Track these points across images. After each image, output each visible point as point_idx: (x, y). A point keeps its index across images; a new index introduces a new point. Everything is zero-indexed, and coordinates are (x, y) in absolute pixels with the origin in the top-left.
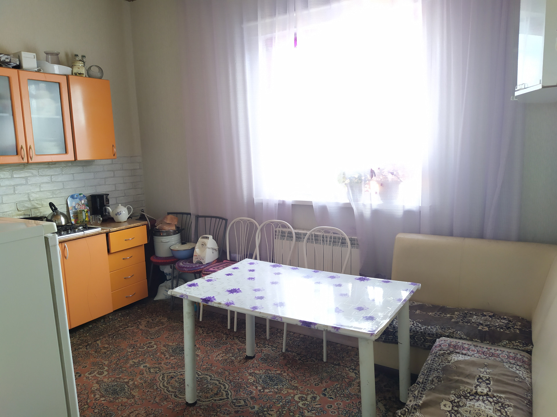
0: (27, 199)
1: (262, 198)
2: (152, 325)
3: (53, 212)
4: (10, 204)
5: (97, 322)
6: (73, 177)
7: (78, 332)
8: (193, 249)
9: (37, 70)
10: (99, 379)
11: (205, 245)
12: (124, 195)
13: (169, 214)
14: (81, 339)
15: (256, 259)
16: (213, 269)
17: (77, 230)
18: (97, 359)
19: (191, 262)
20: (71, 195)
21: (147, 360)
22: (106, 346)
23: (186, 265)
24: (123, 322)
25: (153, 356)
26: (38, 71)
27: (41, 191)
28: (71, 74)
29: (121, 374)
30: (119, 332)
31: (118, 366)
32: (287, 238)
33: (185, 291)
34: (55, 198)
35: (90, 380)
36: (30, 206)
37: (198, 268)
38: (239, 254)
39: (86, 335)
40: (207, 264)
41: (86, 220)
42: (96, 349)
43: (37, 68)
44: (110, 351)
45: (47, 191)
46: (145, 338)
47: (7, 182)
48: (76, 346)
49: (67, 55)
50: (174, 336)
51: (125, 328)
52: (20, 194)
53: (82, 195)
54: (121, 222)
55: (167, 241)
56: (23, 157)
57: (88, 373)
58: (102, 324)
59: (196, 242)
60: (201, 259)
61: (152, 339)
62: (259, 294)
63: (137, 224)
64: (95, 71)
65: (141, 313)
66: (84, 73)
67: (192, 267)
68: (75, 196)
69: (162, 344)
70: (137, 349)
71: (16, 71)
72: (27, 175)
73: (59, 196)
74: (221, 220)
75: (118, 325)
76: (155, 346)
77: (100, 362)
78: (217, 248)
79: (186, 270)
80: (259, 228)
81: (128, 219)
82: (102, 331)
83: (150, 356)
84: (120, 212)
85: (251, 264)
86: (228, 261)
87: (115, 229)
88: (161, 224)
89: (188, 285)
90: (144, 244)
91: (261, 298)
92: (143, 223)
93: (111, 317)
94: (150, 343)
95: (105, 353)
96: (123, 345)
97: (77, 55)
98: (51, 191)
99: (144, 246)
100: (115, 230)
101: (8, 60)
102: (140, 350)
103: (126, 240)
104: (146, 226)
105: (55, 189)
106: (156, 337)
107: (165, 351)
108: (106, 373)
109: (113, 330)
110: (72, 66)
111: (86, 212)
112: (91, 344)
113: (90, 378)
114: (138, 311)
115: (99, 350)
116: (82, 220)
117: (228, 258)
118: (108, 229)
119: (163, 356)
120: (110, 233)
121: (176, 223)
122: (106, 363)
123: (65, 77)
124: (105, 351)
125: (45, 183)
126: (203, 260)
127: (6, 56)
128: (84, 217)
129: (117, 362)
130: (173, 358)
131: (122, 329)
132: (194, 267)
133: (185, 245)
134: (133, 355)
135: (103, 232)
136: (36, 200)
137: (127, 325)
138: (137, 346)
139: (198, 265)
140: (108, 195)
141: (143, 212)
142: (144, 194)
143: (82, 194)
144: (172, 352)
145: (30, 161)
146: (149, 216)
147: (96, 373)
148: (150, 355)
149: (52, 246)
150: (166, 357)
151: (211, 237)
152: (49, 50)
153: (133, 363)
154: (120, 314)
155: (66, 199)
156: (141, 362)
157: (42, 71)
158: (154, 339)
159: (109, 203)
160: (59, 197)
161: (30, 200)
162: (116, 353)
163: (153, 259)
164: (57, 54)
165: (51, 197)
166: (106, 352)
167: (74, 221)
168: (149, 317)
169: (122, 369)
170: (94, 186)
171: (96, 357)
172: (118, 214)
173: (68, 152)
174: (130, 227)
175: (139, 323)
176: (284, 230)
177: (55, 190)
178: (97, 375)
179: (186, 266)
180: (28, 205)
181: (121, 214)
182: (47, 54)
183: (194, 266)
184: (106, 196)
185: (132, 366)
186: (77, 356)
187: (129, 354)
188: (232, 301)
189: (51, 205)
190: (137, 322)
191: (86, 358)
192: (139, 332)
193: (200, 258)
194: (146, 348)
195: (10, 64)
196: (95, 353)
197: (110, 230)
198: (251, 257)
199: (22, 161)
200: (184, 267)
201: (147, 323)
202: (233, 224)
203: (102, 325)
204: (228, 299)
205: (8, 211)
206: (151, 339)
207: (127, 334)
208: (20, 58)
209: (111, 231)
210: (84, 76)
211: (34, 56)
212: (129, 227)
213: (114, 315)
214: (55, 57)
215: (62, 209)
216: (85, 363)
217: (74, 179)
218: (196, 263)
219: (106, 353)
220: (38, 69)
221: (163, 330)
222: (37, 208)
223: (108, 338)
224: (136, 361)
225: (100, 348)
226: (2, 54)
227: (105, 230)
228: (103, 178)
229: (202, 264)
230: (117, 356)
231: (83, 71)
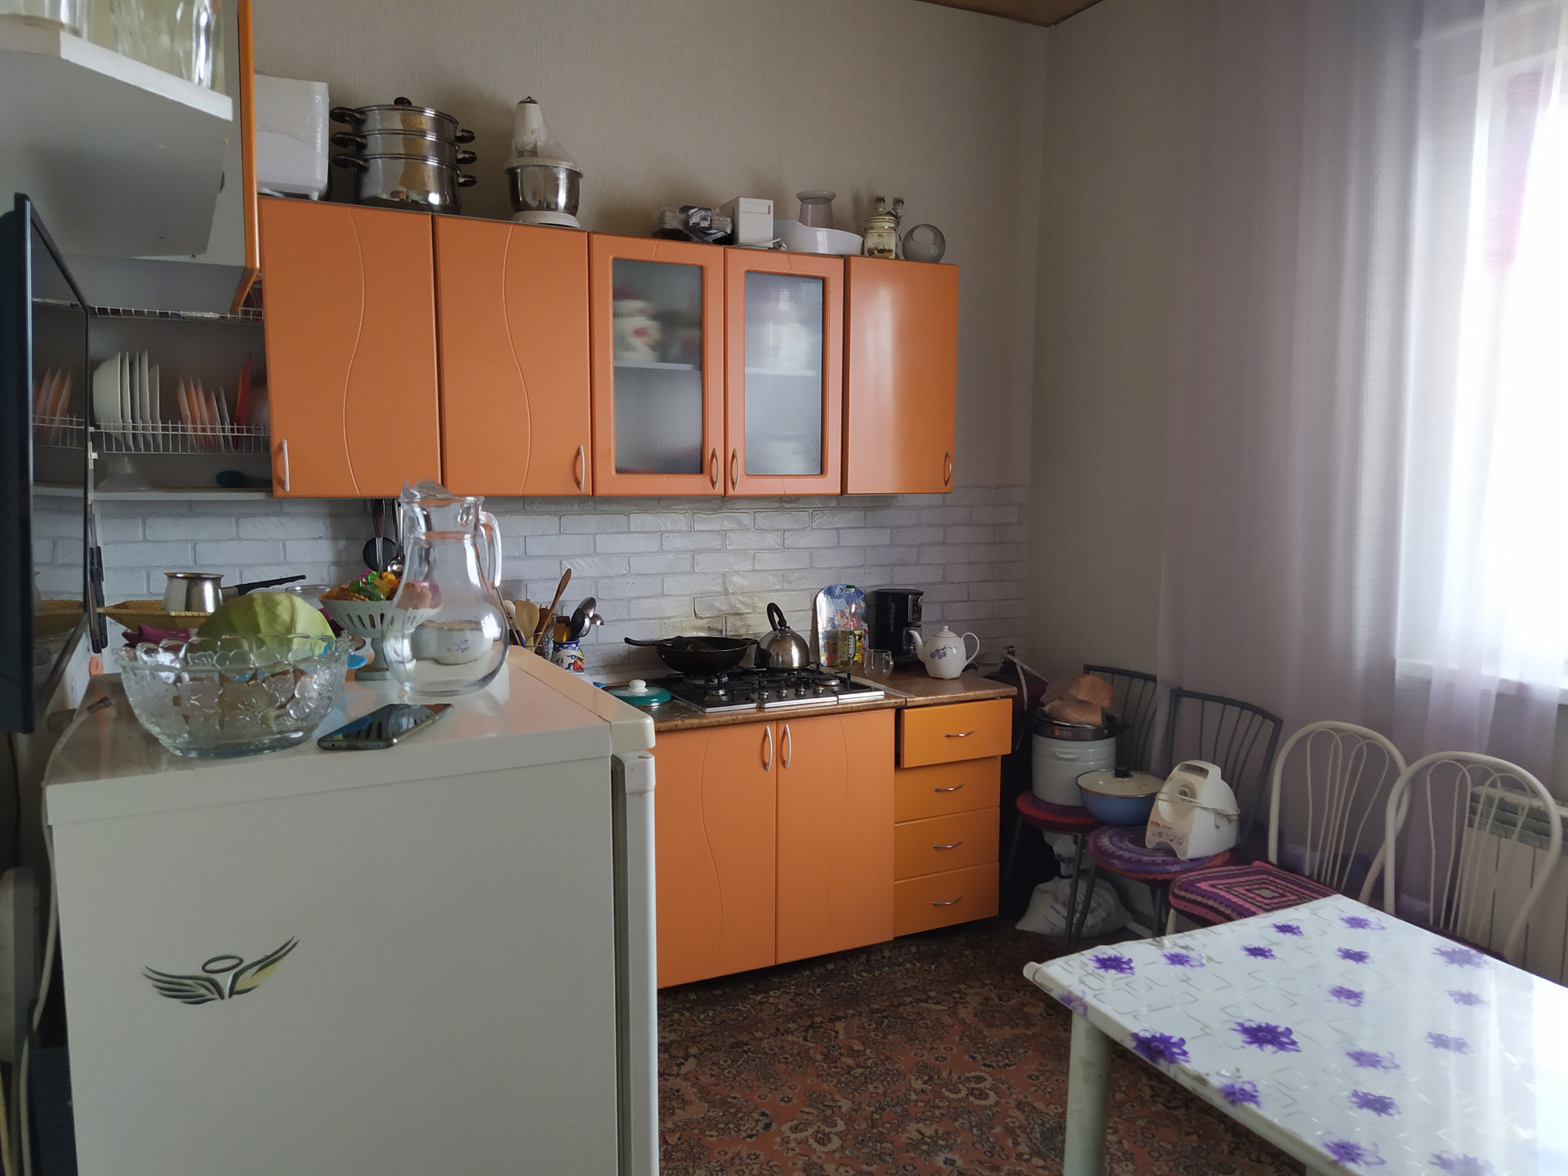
0: (719, 588)
1: (1425, 662)
2: (997, 1015)
3: (775, 628)
4: (681, 598)
5: (849, 959)
6: (839, 537)
7: (796, 975)
8: (1151, 799)
9: (772, 246)
10: (814, 1158)
11: (1193, 795)
12: (965, 599)
13: (1088, 669)
14: (798, 999)
15: (1376, 901)
16: (1211, 886)
17: (822, 688)
18: (825, 1085)
19: (1140, 841)
20: (826, 586)
21: (959, 1141)
22: (857, 1046)
23: (1120, 848)
24: (917, 980)
25: (979, 1132)
26: (774, 248)
27: (754, 570)
28: (859, 253)
29: (875, 1163)
30: (901, 1009)
31: (875, 1131)
32: (1520, 832)
33: (1082, 982)
34: (787, 590)
35: (791, 1153)
36: (724, 608)
37: (1161, 868)
38: (1314, 848)
39: (815, 991)
40: (1191, 860)
41: (856, 659)
42: (827, 1048)
43: (774, 239)
44: (863, 1067)
45: (769, 570)
46: (967, 1057)
47: (677, 542)
48: (781, 1020)
49: (857, 201)
50: (1057, 1080)
51: (918, 1001)
52: (706, 574)
53: (853, 590)
54: (942, 679)
55: (1072, 756)
56: (715, 479)
57: (790, 1124)
58: (859, 968)
59: (1164, 775)
60: (1171, 840)
61: (989, 1066)
62: (1373, 1082)
63: (987, 692)
64: (924, 241)
65: (972, 964)
66: (893, 247)
67: (1140, 862)
68: (838, 591)
69: (1014, 1096)
70: (937, 1088)
71: (720, 249)
72: (727, 525)
73: (798, 588)
74: (1258, 718)
75: (903, 986)
76: (993, 1098)
77: (829, 1097)
78: (1235, 813)
79: (1118, 866)
80: (1406, 772)
81: (963, 671)
82: (857, 993)
83: (971, 1128)
84: (942, 649)
85: (1356, 923)
86: (1271, 867)
87: (921, 699)
88: (1061, 699)
89: (1098, 960)
90: (1002, 756)
91: (1380, 1105)
92: (1004, 692)
93: (887, 953)
94: (980, 1079)
95: (850, 1069)
96: (903, 1058)
97: (881, 200)
98: (780, 572)
99: (999, 760)
100: (920, 703)
101: (705, 224)
102: (947, 1093)
103: (948, 736)
104: (1011, 700)
105: (789, 568)
106: (1001, 1064)
107: (1020, 1127)
108: (836, 1142)
109: (886, 997)
110: (865, 229)
111: (857, 638)
112: (820, 1027)
113: (792, 1144)
114: (966, 953)
115: (836, 1053)
116: (846, 659)
117: (1273, 855)
118: (901, 698)
119: (1010, 1142)
120: (906, 711)
121: (1106, 703)
122: (846, 1105)
123: (841, 261)
124: (850, 1062)
125: (766, 550)
126: (1181, 844)
127: (703, 213)
128: (851, 651)
129: (876, 1116)
130: (1041, 1162)
131: (911, 1002)
132: (1147, 864)
133: (1126, 779)
134: (922, 1104)
135: (886, 705)
136: (742, 593)
137: (925, 993)
138: (939, 1077)
139: (1159, 859)
140: (921, 594)
141: (1013, 653)
142: (1022, 599)
143: (854, 587)
144: (1041, 1136)
145: (731, 492)
146: (1029, 669)
147: (811, 1131)
148: (973, 1124)
149: (632, 794)
150: (1020, 1149)
151: (1215, 771)
152: (807, 188)
153: (916, 1136)
154: (913, 949)
155: (814, 596)
156: (940, 1142)
157: (784, 247)
158: (993, 1068)
159: (920, 619)
160: (797, 590)
161: (726, 593)
162: (877, 1079)
163: (1023, 804)
164: (828, 200)
165: (778, 587)
166: (853, 1069)
167: (827, 659)
168: (991, 984)
169: (884, 1145)
170: (887, 565)
171: (821, 1075)
172: (938, 654)
173: (825, 472)
174: (966, 699)
175: (961, 998)
176: (1513, 797)
177: (790, 570)
178: (812, 1142)
179: (1120, 853)
180: (721, 605)
181: (945, 654)
182: (804, 199)
183: (1145, 858)
184: (915, 596)
185: (914, 1145)
186: (775, 1054)
187: (914, 1097)
188: (1254, 1086)
189: (772, 609)
190: (954, 992)
191: (797, 1067)
192: (956, 1027)
193: (1171, 838)
194: (964, 1092)
195: (710, 232)
196: (824, 1060)
197: (908, 700)
198: (1353, 893)
199: (710, 491)
200: (1112, 855)
201: (981, 1005)
202: (1301, 742)
203: (862, 971)
204: (1238, 1070)
205: (673, 617)
206: (985, 1065)
207: (920, 1023)
208: (735, 216)
209: (908, 705)
210: (893, 256)
211: (769, 207)
212: (962, 699)
213: (897, 949)
214: (821, 207)
215: (798, 624)
216: (789, 1086)
217: (839, 542)
218: (1156, 850)
219: (852, 1073)
220: (775, 241)
221: (1026, 1044)
222: (742, 614)
223: (867, 1020)
224: (928, 1132)
225: (840, 1048)
226: (694, 208)
227: (893, 701)
228: (913, 546)
229: (1176, 856)
230: (878, 1093)
231: (891, 242)
